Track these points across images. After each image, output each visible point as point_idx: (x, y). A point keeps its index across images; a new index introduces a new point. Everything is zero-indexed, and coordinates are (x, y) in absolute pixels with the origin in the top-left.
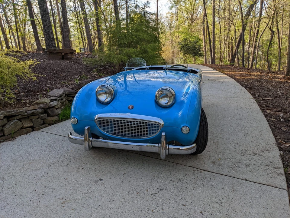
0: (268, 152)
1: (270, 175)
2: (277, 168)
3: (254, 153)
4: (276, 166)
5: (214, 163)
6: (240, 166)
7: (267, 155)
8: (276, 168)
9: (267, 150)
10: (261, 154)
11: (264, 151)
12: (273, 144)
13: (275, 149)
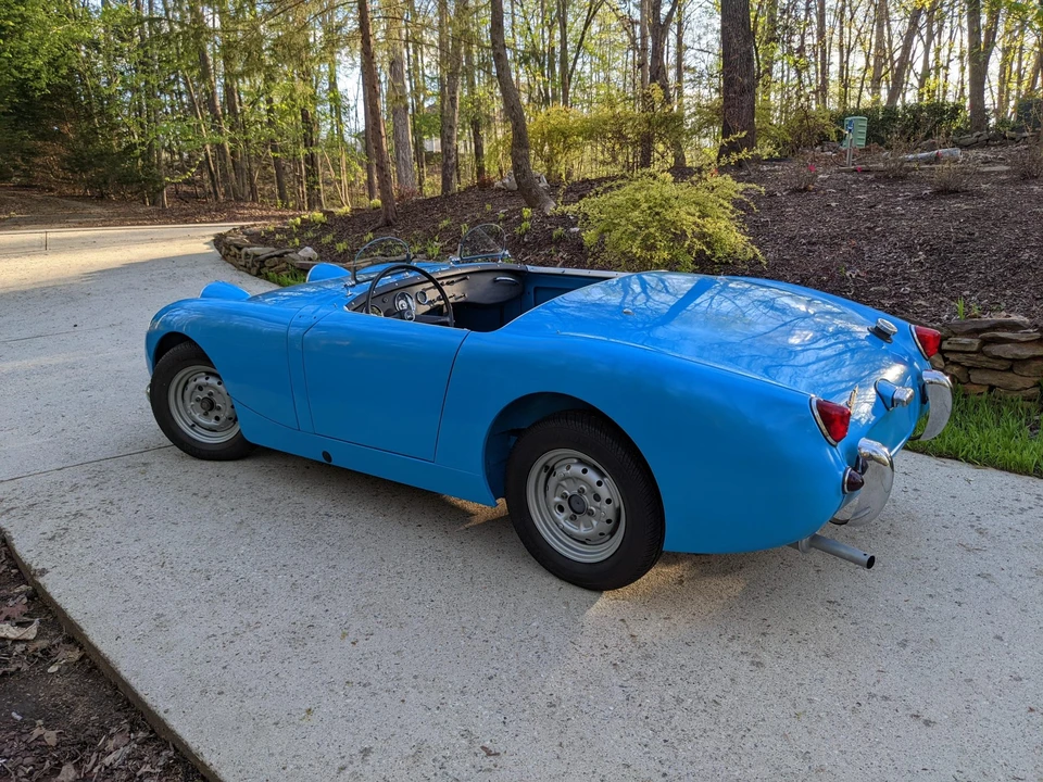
0: (50, 535)
1: (17, 492)
2: (8, 511)
3: (82, 515)
4: (13, 513)
5: (144, 464)
6: (89, 481)
7: (48, 526)
8: (12, 509)
9: (53, 538)
10: (65, 521)
11: (62, 532)
12: (47, 565)
13: (32, 554)
